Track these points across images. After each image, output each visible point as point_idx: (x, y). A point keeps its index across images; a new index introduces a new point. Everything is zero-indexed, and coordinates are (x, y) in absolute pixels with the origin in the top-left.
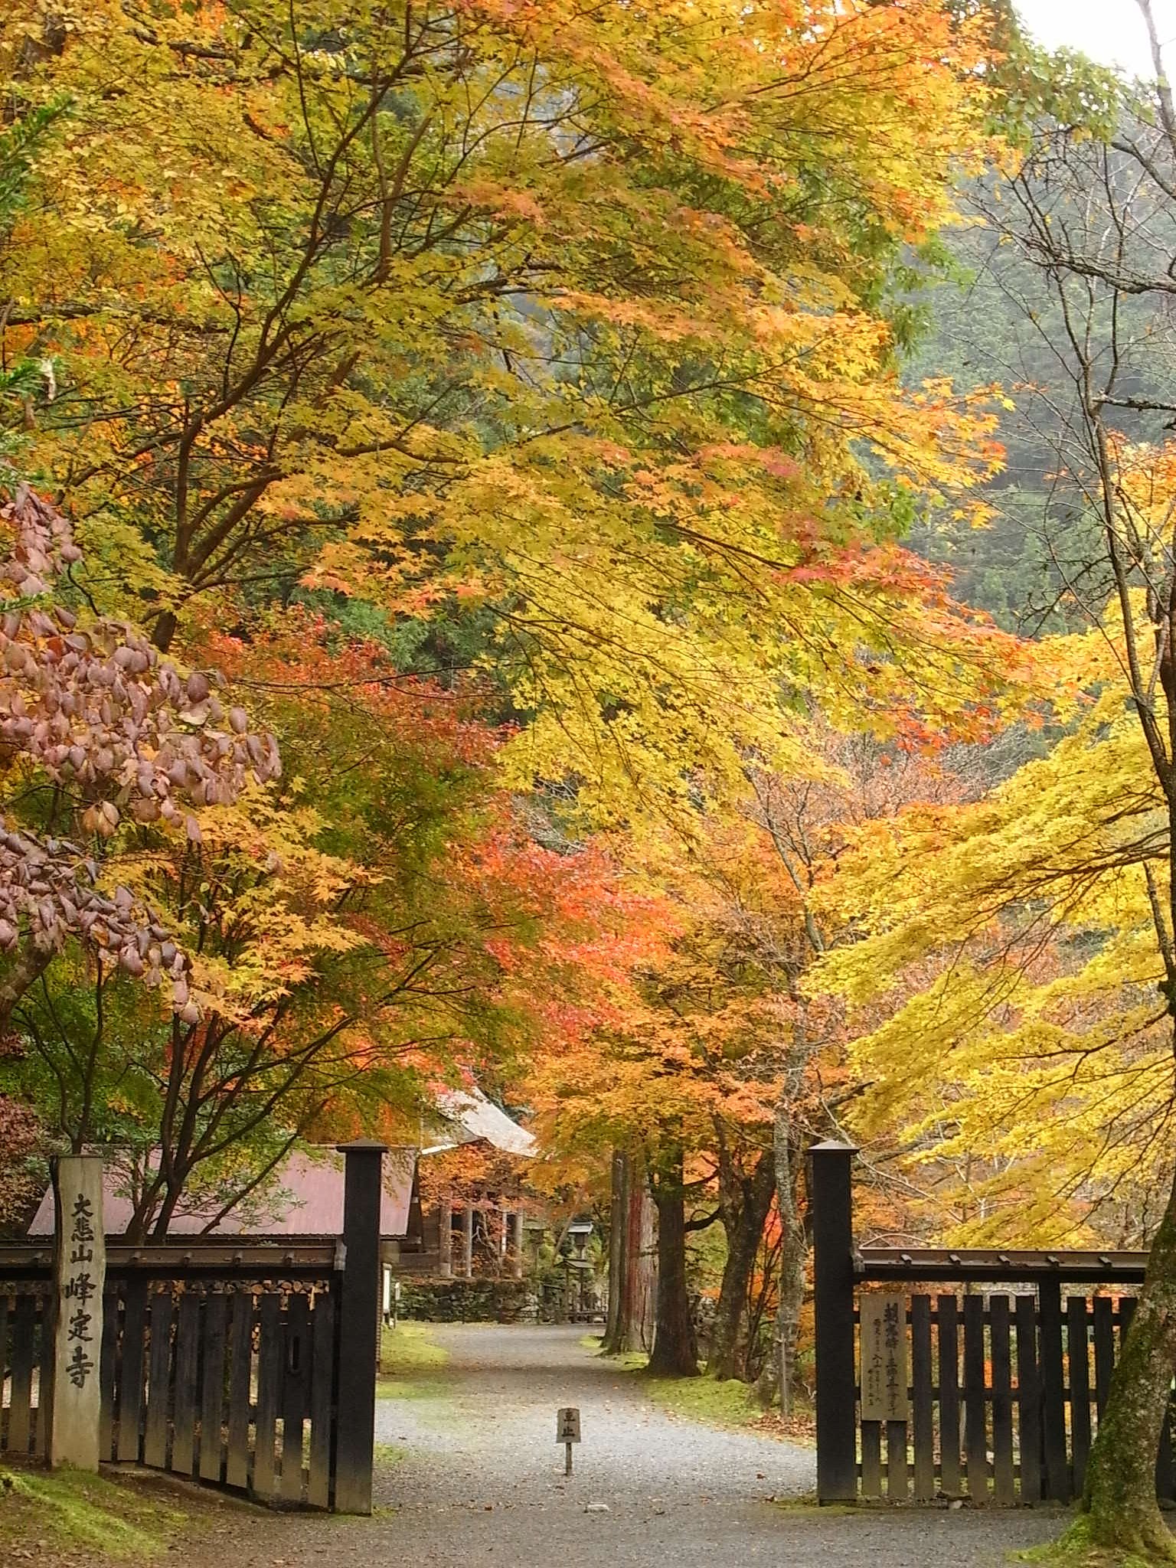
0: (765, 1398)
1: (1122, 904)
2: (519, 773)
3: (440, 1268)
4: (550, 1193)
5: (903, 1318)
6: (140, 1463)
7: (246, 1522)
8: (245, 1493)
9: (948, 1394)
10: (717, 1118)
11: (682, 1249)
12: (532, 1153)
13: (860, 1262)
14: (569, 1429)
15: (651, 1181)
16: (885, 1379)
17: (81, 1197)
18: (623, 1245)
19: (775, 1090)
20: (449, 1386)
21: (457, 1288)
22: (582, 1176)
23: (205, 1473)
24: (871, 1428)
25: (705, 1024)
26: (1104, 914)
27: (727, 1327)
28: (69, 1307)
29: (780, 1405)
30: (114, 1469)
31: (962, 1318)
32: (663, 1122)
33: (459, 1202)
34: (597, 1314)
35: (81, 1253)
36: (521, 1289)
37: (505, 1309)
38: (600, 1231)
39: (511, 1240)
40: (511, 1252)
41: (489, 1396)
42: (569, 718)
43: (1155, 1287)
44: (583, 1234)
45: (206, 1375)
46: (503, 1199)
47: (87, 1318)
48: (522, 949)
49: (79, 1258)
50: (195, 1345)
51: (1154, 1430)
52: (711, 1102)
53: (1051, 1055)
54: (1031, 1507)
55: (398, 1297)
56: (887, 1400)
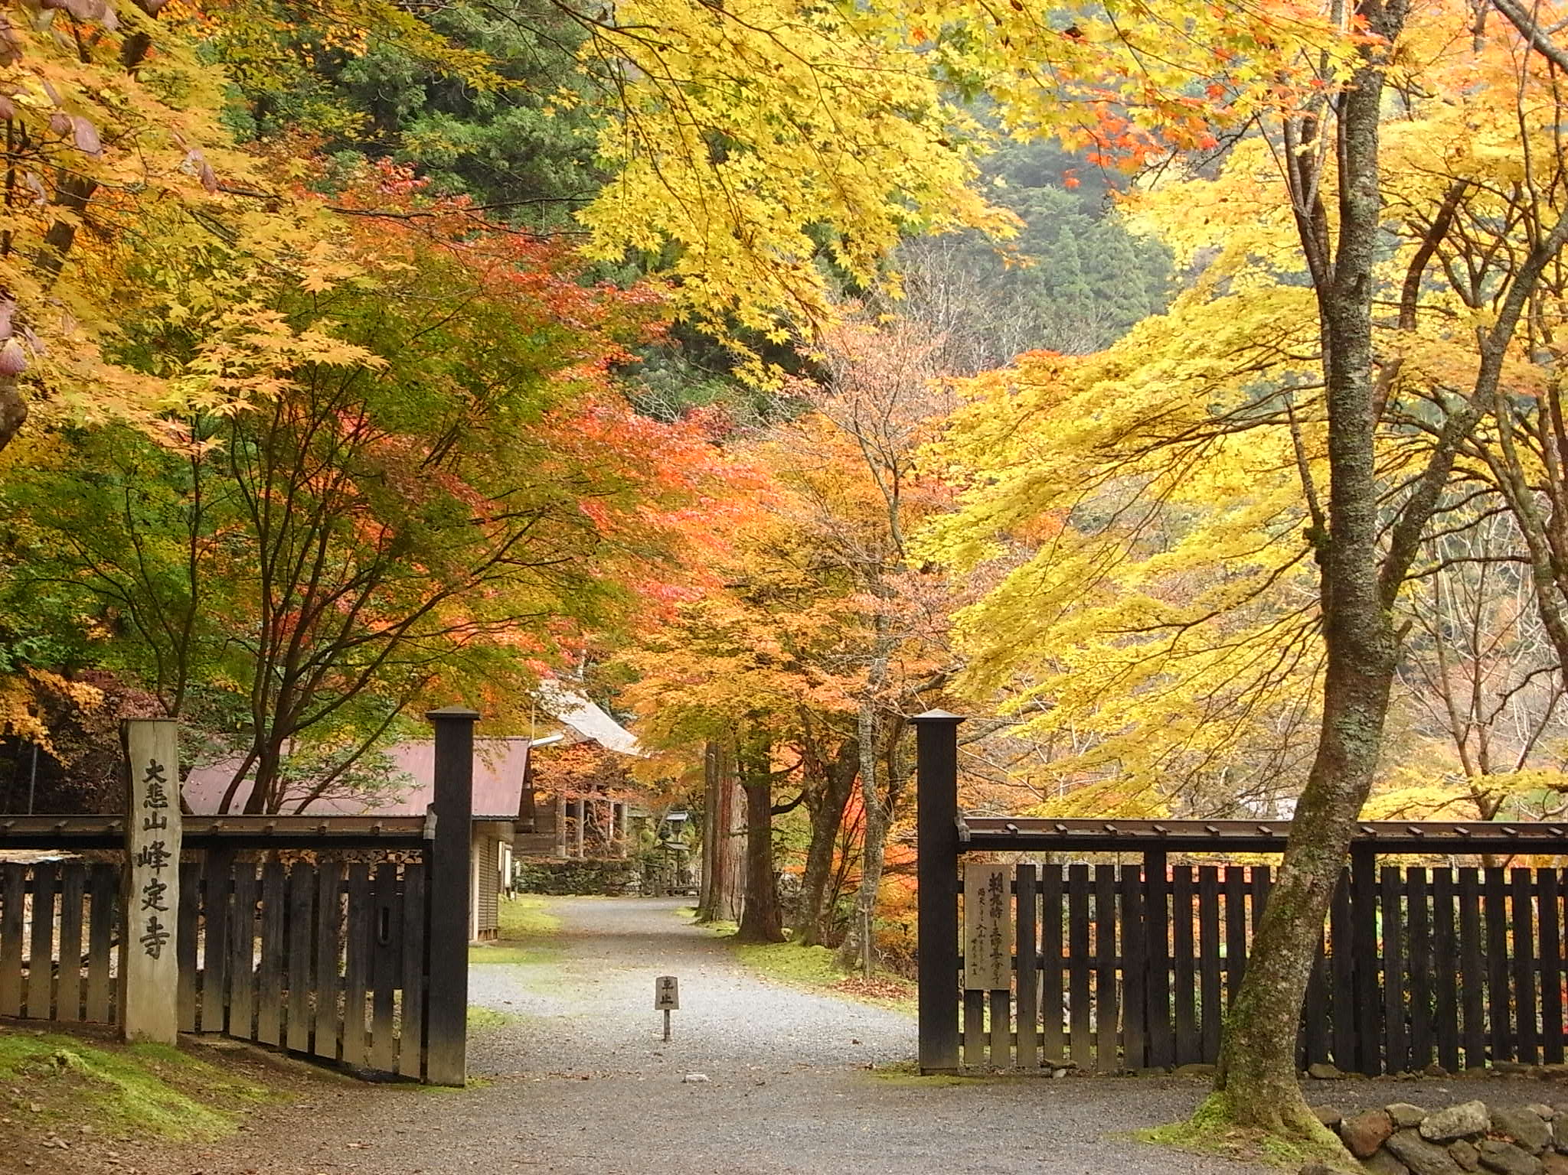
0: (847, 962)
1: (1220, 481)
2: (607, 239)
3: (556, 849)
4: (651, 785)
5: (1008, 888)
6: (225, 1034)
7: (331, 1096)
8: (335, 1064)
9: (1051, 962)
10: (801, 709)
11: (768, 830)
12: (635, 751)
13: (966, 833)
14: (667, 994)
15: (741, 769)
16: (989, 949)
17: (153, 762)
18: (715, 832)
19: (860, 679)
20: (559, 951)
21: (571, 866)
22: (679, 769)
23: (292, 1045)
24: (974, 999)
25: (794, 621)
26: (1201, 490)
27: (812, 900)
28: (142, 877)
29: (862, 968)
30: (196, 1040)
31: (1067, 888)
32: (753, 714)
33: (572, 794)
34: (691, 888)
35: (155, 820)
36: (626, 867)
37: (613, 884)
38: (693, 819)
39: (617, 826)
40: (618, 836)
41: (594, 961)
42: (667, 165)
43: (1299, 852)
44: (679, 821)
45: (293, 947)
46: (611, 791)
47: (163, 888)
48: (619, 513)
49: (150, 825)
50: (281, 916)
51: (1296, 1004)
52: (799, 693)
53: (1149, 629)
54: (1135, 1075)
55: (518, 874)
56: (990, 971)
